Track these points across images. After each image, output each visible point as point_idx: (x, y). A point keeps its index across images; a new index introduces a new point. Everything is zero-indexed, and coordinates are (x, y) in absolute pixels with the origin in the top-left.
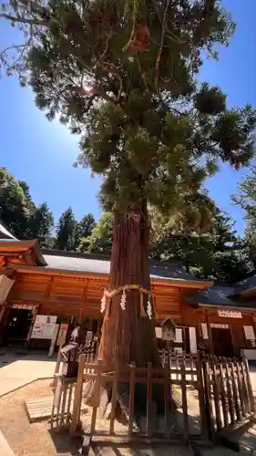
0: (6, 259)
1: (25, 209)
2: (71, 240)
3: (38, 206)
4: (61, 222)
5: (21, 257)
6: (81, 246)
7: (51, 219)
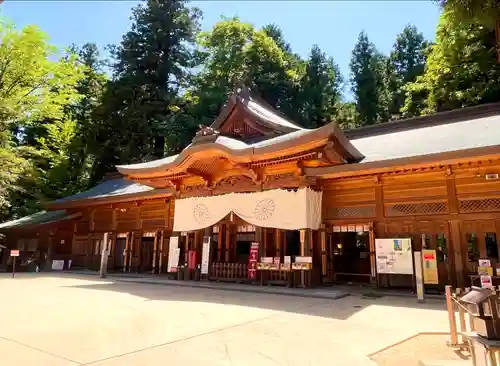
0: (300, 164)
1: (290, 73)
2: (386, 96)
3: (306, 57)
4: (354, 69)
5: (320, 155)
6: (408, 101)
7: (335, 70)
